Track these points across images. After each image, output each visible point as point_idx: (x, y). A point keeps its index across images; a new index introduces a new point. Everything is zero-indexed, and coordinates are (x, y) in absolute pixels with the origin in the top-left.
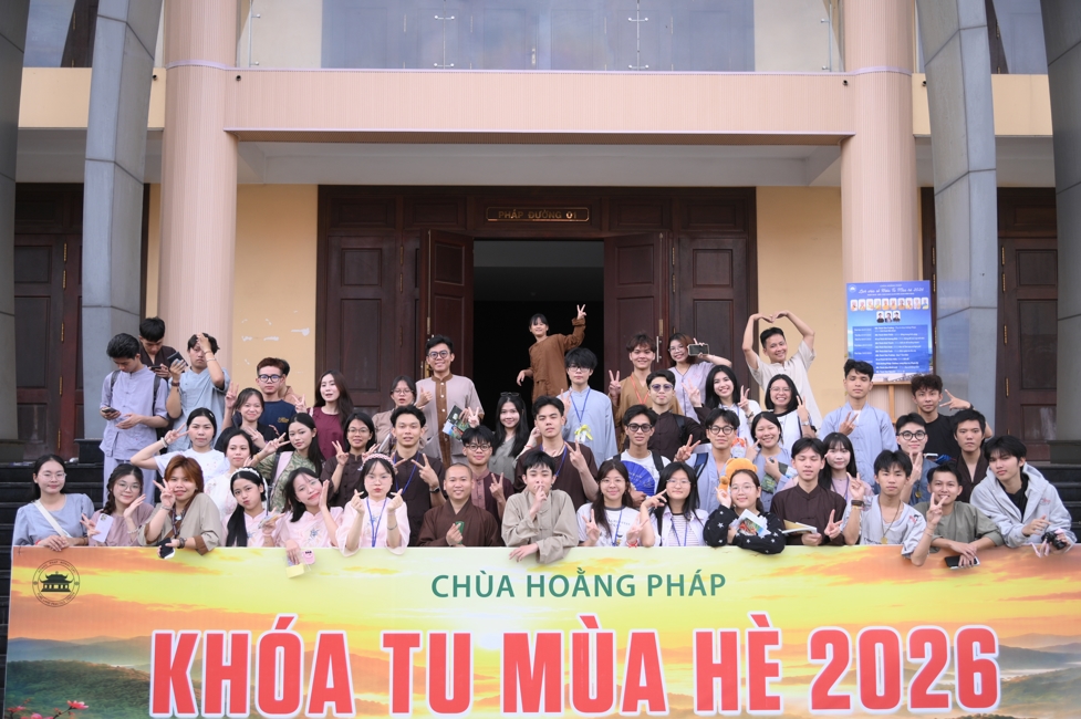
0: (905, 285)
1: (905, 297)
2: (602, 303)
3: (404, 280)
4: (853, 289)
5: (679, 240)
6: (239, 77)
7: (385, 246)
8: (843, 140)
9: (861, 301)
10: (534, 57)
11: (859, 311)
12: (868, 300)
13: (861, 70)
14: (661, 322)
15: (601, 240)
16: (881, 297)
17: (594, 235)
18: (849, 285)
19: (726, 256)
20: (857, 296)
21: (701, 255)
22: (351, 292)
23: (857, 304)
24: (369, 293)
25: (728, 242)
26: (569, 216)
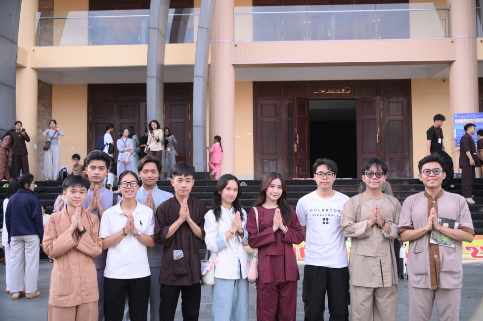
0: (475, 114)
1: (475, 118)
2: (356, 121)
3: (284, 115)
4: (456, 116)
5: (383, 99)
6: (236, 45)
7: (277, 103)
8: (450, 63)
9: (459, 120)
10: (329, 33)
11: (458, 124)
12: (462, 120)
13: (458, 37)
14: (379, 129)
15: (355, 99)
16: (467, 119)
17: (353, 97)
18: (454, 114)
19: (400, 104)
20: (458, 118)
21: (391, 104)
22: (266, 120)
23: (457, 121)
24: (272, 120)
25: (401, 99)
26: (343, 90)
